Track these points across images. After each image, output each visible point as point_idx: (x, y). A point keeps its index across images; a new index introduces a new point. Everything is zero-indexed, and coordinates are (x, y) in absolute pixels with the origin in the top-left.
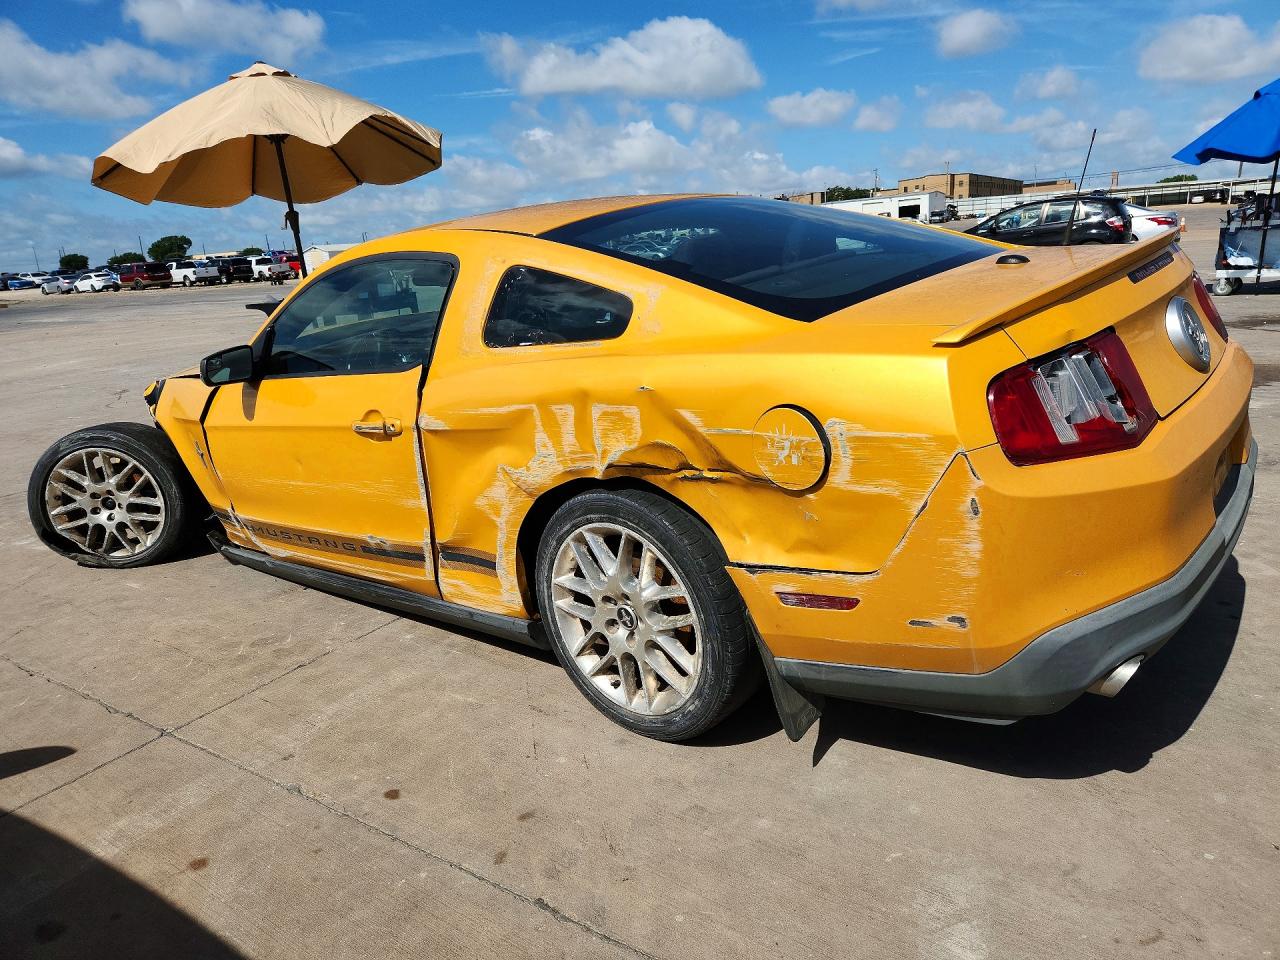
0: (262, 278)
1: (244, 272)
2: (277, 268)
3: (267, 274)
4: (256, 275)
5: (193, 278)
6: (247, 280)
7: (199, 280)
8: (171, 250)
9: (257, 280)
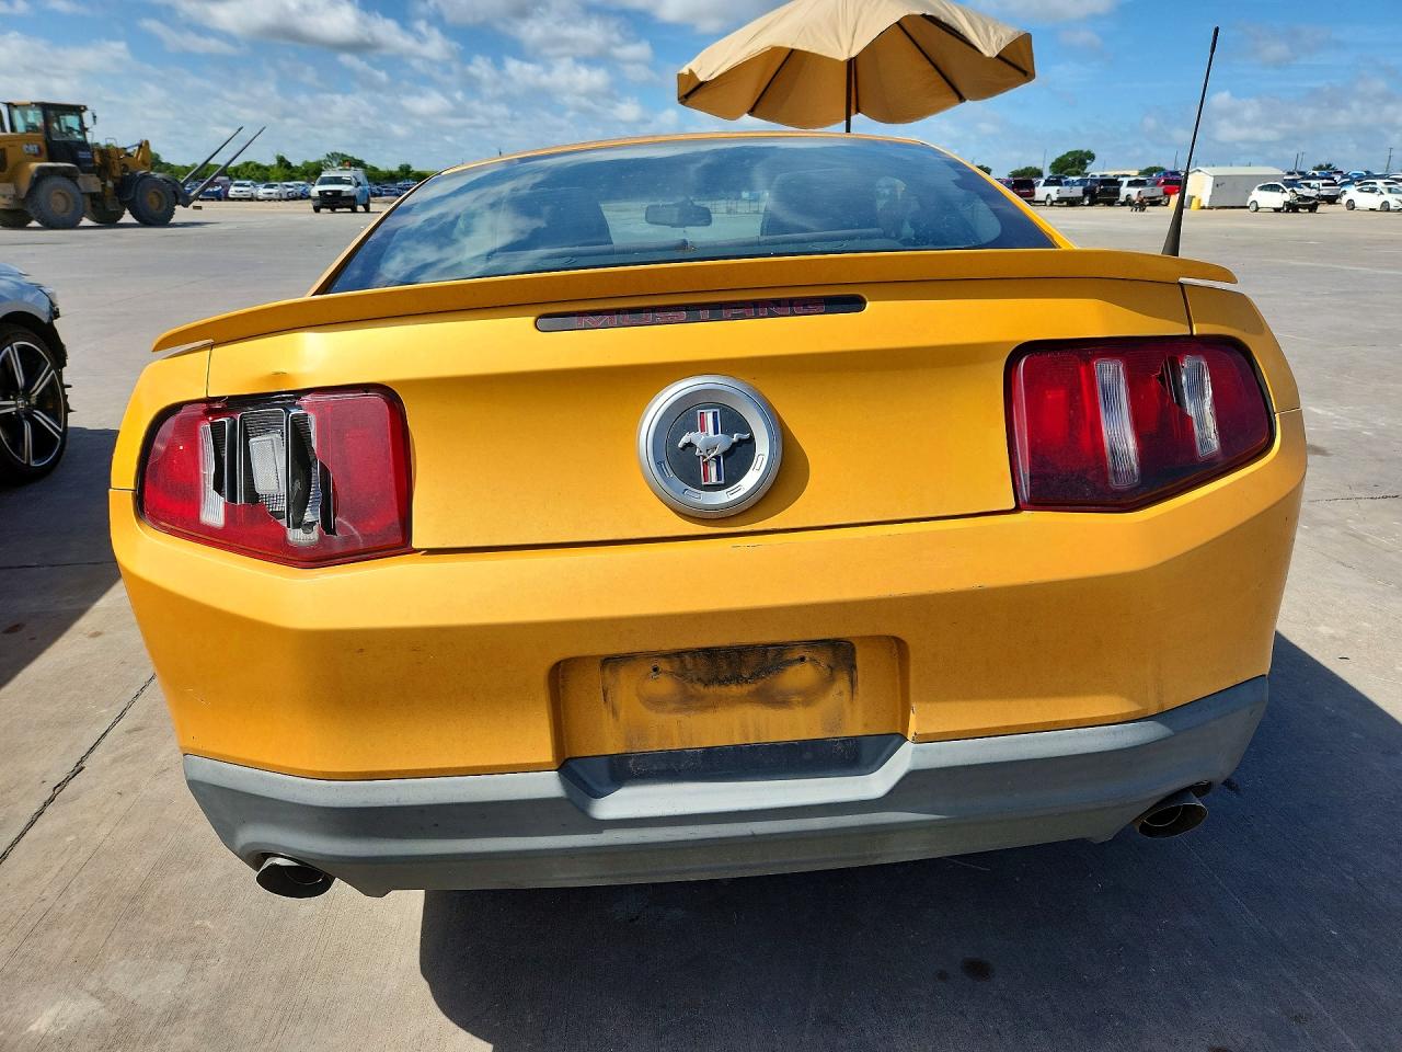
0: (1128, 202)
1: (1110, 194)
2: (1147, 191)
3: (1134, 197)
4: (1122, 199)
5: (1055, 197)
6: (1110, 203)
7: (1060, 200)
8: (1073, 165)
9: (1123, 204)
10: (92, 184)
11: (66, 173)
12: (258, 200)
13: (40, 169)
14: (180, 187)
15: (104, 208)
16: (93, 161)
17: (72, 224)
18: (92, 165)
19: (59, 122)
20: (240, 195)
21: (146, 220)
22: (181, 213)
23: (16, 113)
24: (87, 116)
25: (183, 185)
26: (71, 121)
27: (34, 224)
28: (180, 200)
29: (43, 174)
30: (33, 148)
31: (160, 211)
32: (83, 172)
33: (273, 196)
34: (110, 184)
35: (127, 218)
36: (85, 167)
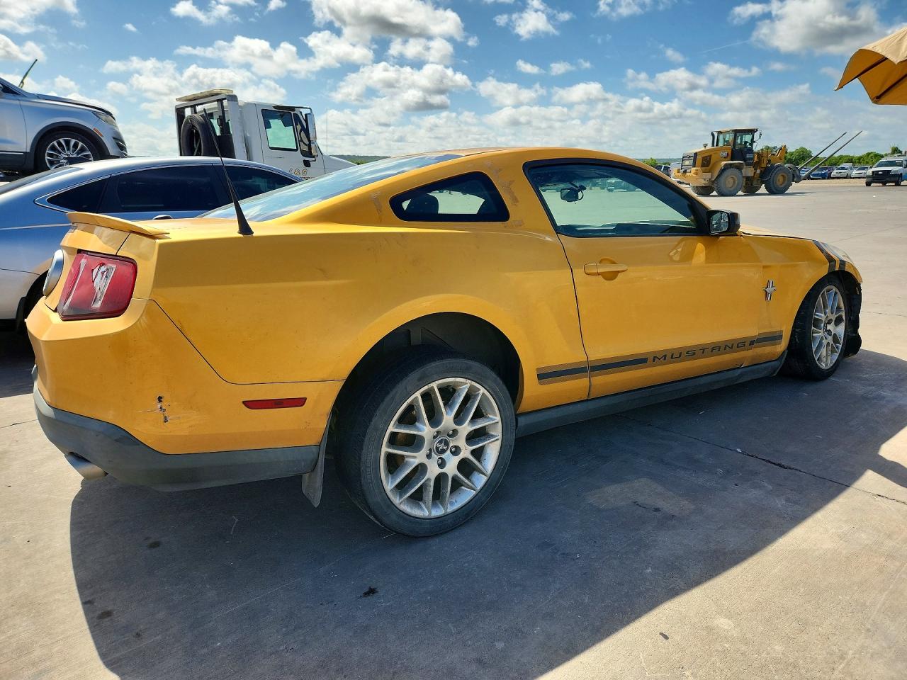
10: (749, 171)
11: (739, 167)
12: (851, 178)
13: (726, 165)
14: (797, 171)
15: (752, 185)
16: (753, 159)
17: (733, 195)
18: (751, 162)
19: (741, 139)
20: (839, 175)
21: (772, 191)
22: (795, 187)
23: (721, 136)
24: (757, 135)
25: (799, 170)
26: (748, 138)
27: (715, 193)
28: (795, 180)
29: (727, 167)
30: (725, 154)
31: (782, 186)
32: (746, 165)
33: (862, 175)
34: (758, 171)
35: (763, 189)
36: (748, 163)
